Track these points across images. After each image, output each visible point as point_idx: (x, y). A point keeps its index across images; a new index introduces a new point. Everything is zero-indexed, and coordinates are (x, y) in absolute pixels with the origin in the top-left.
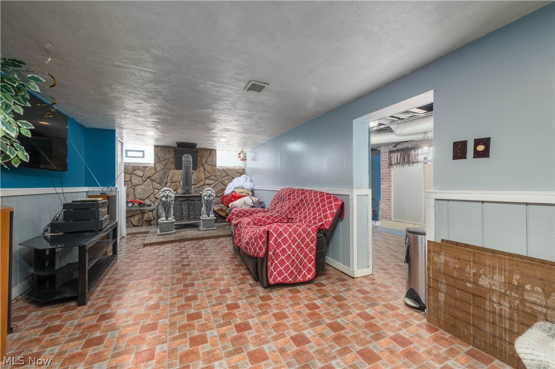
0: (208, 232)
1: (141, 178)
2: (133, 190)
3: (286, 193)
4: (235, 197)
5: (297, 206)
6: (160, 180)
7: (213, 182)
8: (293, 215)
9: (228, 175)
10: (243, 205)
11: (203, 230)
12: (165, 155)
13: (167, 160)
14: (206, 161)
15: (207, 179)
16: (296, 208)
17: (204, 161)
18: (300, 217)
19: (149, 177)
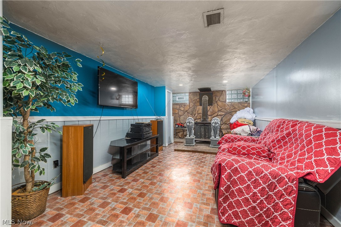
0: (214, 149)
1: (183, 112)
2: (179, 118)
3: (276, 124)
4: (237, 125)
5: (283, 140)
6: (192, 113)
7: (224, 113)
8: (276, 149)
9: (235, 108)
10: (242, 132)
11: (211, 147)
12: (194, 97)
13: (195, 101)
14: (219, 99)
15: (220, 112)
16: (281, 142)
17: (217, 99)
18: (283, 154)
19: (186, 111)
